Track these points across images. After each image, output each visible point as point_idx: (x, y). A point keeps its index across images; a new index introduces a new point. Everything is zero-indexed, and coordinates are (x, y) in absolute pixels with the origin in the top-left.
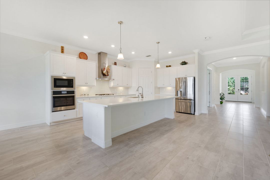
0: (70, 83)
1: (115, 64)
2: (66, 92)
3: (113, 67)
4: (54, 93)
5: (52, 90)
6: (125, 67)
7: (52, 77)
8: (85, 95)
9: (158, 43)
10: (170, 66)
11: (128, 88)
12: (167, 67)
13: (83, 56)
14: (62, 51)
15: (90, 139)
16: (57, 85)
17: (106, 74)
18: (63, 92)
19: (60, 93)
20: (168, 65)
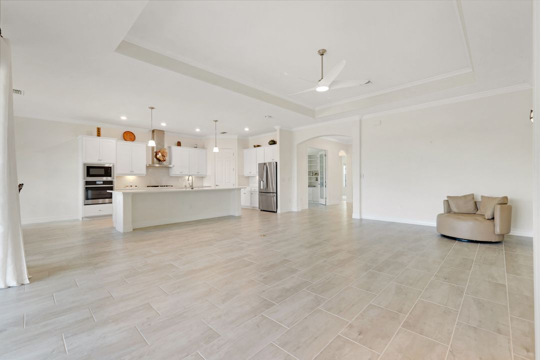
0: (107, 171)
1: (179, 144)
2: (102, 182)
3: (175, 149)
4: (87, 183)
5: (84, 179)
6: (195, 147)
7: (84, 164)
8: (131, 186)
9: (216, 121)
10: (258, 146)
11: (203, 177)
12: (255, 147)
13: (129, 136)
14: (99, 135)
15: (115, 228)
16: (91, 173)
17: (161, 159)
18: (97, 183)
19: (94, 183)
20: (256, 144)
